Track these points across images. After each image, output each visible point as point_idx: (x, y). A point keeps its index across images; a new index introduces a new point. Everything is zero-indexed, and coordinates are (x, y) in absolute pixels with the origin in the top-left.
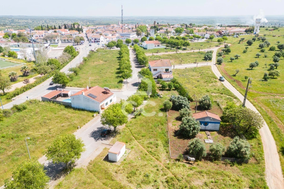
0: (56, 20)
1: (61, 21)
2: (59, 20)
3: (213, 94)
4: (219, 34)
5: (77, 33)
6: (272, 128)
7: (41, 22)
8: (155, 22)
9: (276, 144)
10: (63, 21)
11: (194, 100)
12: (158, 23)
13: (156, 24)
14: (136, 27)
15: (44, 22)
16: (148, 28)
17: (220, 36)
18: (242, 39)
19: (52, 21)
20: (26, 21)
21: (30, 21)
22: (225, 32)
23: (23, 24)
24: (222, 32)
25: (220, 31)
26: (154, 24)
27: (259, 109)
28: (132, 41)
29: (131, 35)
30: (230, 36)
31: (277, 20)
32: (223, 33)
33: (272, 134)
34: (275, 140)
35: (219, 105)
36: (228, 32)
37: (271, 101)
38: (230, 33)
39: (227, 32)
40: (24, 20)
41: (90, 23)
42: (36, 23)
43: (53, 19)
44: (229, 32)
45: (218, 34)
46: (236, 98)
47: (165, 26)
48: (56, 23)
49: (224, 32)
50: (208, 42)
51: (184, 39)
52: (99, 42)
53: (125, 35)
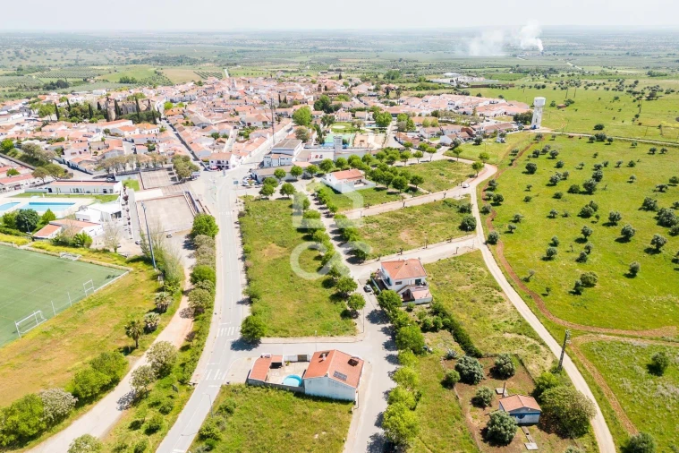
3: (507, 335)
4: (468, 135)
6: (605, 411)
9: (614, 442)
10: (65, 49)
11: (483, 353)
12: (326, 88)
17: (469, 139)
18: (514, 152)
22: (479, 130)
24: (472, 130)
25: (470, 128)
27: (582, 370)
28: (303, 170)
30: (488, 137)
31: (564, 38)
32: (474, 133)
33: (607, 422)
34: (612, 434)
35: (523, 365)
36: (484, 129)
37: (595, 349)
38: (488, 132)
39: (482, 130)
44: (487, 130)
45: (465, 134)
46: (543, 344)
47: (344, 98)
50: (450, 161)
51: (404, 158)
52: (227, 168)
53: (282, 151)
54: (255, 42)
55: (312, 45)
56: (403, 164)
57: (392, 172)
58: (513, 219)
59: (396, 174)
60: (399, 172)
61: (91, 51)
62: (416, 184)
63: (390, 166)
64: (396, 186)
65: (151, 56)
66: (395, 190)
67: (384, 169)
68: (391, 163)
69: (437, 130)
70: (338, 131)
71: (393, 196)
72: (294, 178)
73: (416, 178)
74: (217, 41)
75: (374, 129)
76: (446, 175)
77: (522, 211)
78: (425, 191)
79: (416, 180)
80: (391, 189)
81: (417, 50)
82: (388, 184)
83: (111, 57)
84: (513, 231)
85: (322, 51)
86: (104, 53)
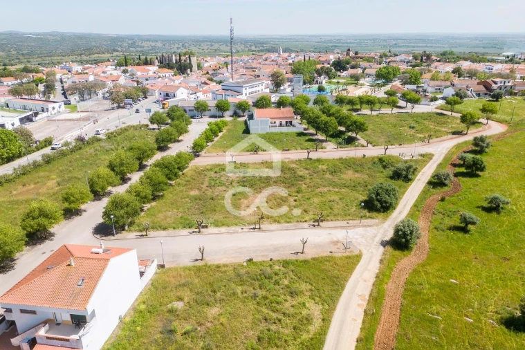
0: (203, 42)
1: (210, 44)
2: (206, 41)
4: (484, 89)
5: (170, 74)
7: (177, 45)
12: (356, 53)
15: (180, 46)
17: (486, 94)
20: (153, 44)
21: (159, 44)
22: (502, 84)
23: (148, 48)
24: (492, 83)
25: (489, 81)
26: (348, 54)
28: (234, 106)
29: (244, 89)
30: (516, 94)
32: (494, 86)
36: (510, 84)
38: (517, 88)
39: (507, 84)
40: (151, 43)
41: (256, 47)
42: (167, 47)
43: (198, 42)
44: (515, 85)
45: (482, 88)
49: (499, 85)
50: (441, 114)
53: (231, 88)
54: (348, 41)
55: (394, 42)
58: (486, 204)
69: (447, 84)
72: (220, 114)
75: (378, 84)
77: (517, 193)
78: (364, 143)
81: (493, 47)
84: (470, 227)
85: (401, 47)
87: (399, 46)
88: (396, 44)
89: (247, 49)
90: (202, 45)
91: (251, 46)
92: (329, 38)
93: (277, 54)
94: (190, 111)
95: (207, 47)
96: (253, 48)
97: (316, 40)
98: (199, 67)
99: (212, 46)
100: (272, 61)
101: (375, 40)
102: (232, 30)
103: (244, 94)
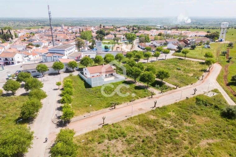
0: (9, 21)
1: (13, 22)
2: (10, 21)
8: (101, 25)
10: (15, 22)
12: (104, 27)
13: (102, 27)
14: (80, 31)
16: (93, 32)
18: (224, 53)
19: (3, 23)
22: (192, 41)
25: (186, 39)
26: (100, 27)
28: (66, 65)
29: (65, 52)
32: (189, 42)
43: (5, 21)
47: (112, 30)
48: (8, 24)
50: (180, 59)
51: (147, 56)
52: (13, 63)
53: (56, 52)
54: (86, 21)
55: (106, 21)
56: (146, 61)
57: (139, 67)
59: (142, 68)
60: (145, 67)
61: (25, 22)
62: (162, 79)
63: (137, 62)
64: (143, 80)
65: (46, 24)
66: (142, 84)
67: (133, 65)
68: (137, 60)
69: (164, 41)
70: (105, 43)
71: (141, 92)
72: (57, 71)
73: (163, 73)
74: (72, 20)
75: (126, 43)
76: (182, 69)
78: (172, 86)
79: (162, 75)
80: (138, 84)
82: (135, 78)
83: (31, 24)
86: (29, 23)
87: (108, 23)
88: (107, 22)
89: (36, 25)
90: (8, 22)
91: (37, 23)
92: (77, 19)
93: (60, 28)
94: (32, 72)
95: (12, 24)
96: (39, 24)
97: (71, 20)
98: (16, 36)
99: (15, 23)
100: (60, 31)
101: (97, 20)
102: (49, 14)
103: (66, 55)
